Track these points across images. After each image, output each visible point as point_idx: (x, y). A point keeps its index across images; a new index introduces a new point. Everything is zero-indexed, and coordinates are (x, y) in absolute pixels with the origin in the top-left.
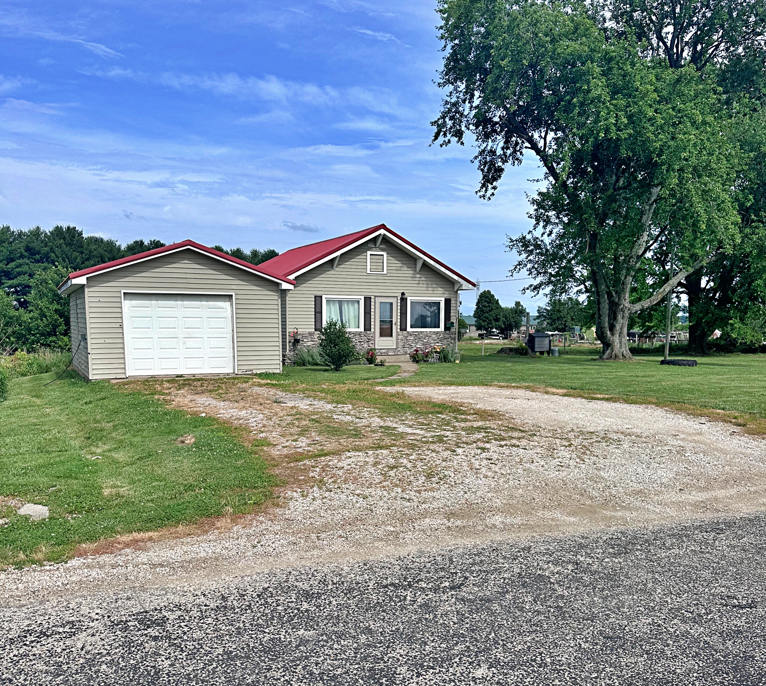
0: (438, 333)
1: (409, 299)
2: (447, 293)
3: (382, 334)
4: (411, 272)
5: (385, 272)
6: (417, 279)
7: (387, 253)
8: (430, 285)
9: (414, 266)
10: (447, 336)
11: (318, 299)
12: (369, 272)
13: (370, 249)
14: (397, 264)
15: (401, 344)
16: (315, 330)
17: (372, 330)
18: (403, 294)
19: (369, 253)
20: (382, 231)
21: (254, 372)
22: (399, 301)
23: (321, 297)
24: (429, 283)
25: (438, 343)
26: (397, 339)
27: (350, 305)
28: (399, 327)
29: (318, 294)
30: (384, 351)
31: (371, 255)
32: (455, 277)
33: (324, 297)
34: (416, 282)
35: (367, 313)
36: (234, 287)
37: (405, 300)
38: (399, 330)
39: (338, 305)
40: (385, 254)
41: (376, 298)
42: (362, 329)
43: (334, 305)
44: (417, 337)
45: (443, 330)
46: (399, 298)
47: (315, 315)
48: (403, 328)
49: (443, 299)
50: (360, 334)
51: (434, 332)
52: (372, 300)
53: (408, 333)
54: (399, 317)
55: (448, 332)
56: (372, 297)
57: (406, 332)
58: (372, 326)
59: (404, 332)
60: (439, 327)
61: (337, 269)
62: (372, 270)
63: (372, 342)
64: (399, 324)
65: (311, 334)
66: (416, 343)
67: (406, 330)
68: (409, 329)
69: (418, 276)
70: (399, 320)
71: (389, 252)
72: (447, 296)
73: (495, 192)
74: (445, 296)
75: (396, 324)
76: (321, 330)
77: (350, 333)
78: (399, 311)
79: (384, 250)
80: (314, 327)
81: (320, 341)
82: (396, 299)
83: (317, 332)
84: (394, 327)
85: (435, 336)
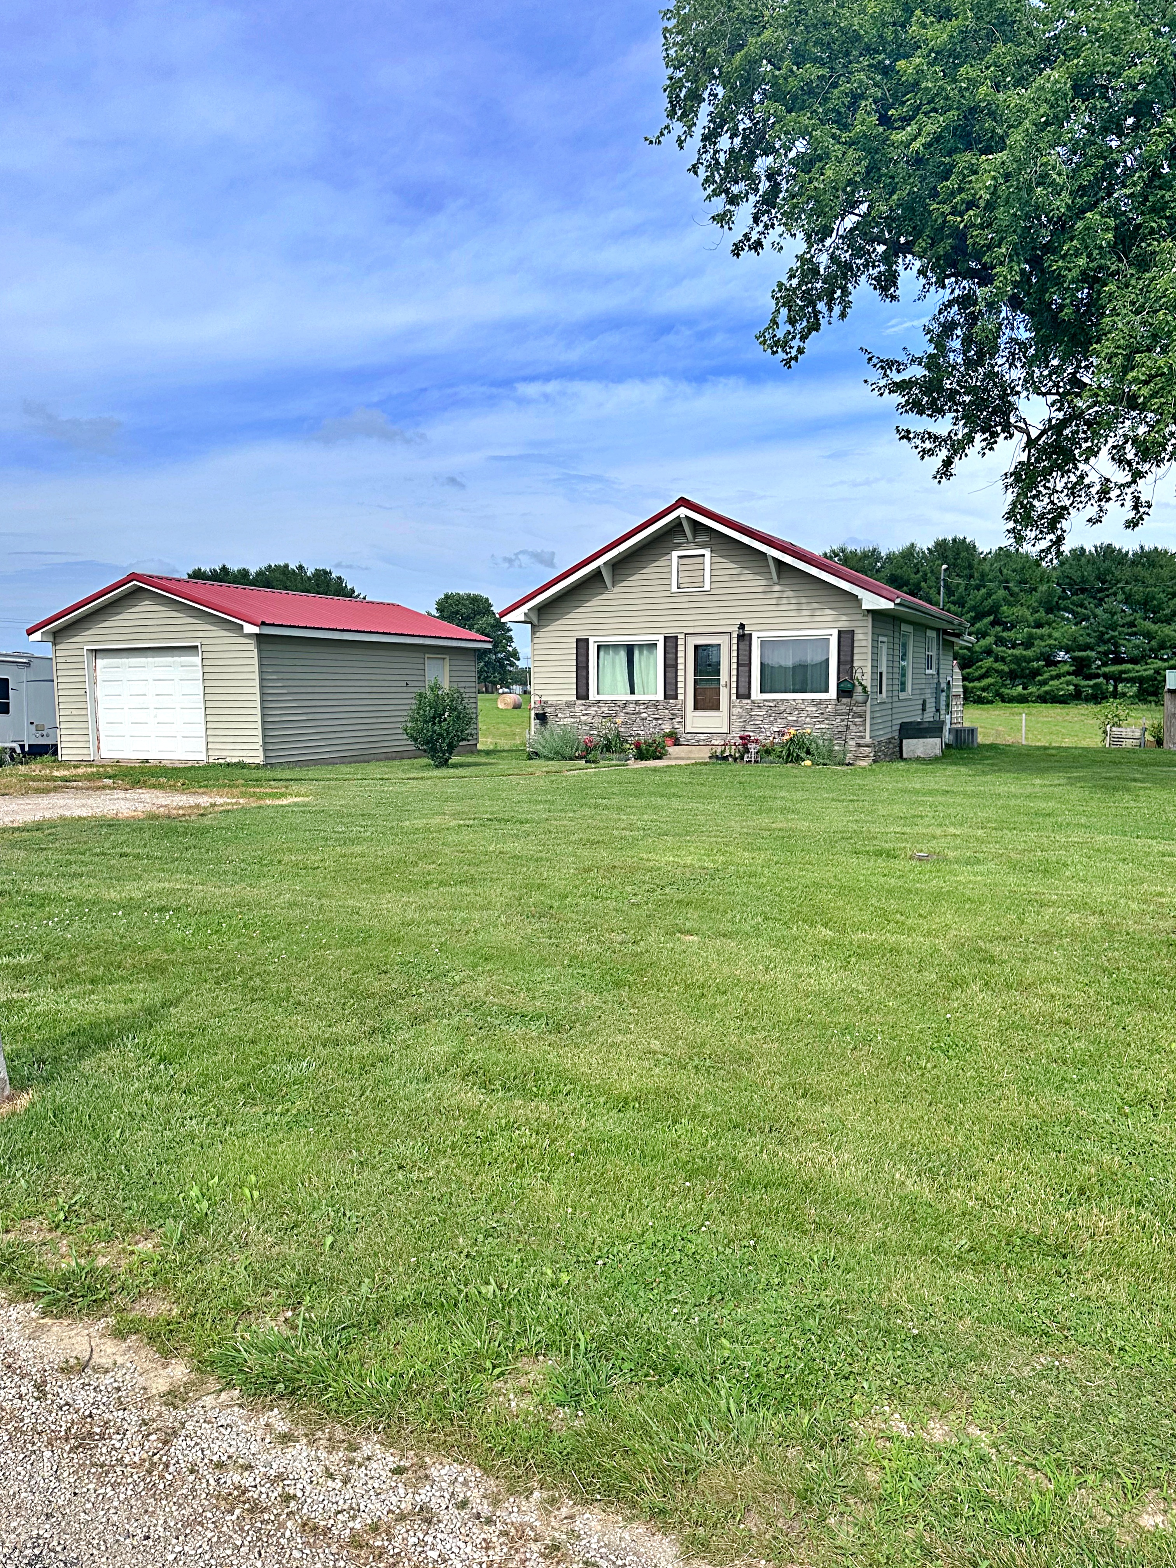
0: (820, 702)
1: (755, 636)
2: (844, 618)
3: (698, 706)
4: (763, 583)
5: (707, 587)
6: (776, 595)
7: (710, 551)
8: (804, 607)
9: (765, 570)
10: (844, 709)
11: (582, 645)
12: (674, 589)
13: (677, 547)
14: (729, 567)
15: (738, 724)
16: (577, 699)
17: (681, 697)
18: (742, 626)
19: (675, 554)
20: (682, 512)
22: (735, 641)
23: (587, 640)
24: (804, 600)
25: (820, 722)
26: (730, 715)
27: (645, 652)
28: (734, 691)
29: (582, 635)
30: (702, 737)
31: (679, 557)
33: (592, 640)
34: (774, 601)
35: (671, 666)
36: (201, 634)
37: (747, 639)
38: (734, 697)
39: (623, 655)
40: (707, 552)
41: (688, 638)
42: (660, 696)
43: (616, 653)
44: (775, 711)
45: (835, 696)
46: (735, 635)
47: (577, 672)
48: (744, 694)
49: (835, 633)
50: (656, 704)
51: (813, 701)
52: (681, 642)
53: (753, 702)
54: (734, 672)
55: (844, 700)
56: (680, 636)
57: (749, 701)
58: (680, 691)
59: (745, 701)
60: (827, 691)
61: (616, 590)
62: (681, 585)
63: (679, 720)
64: (734, 685)
65: (569, 705)
66: (769, 722)
67: (749, 697)
68: (756, 695)
69: (777, 588)
70: (734, 678)
71: (713, 548)
72: (845, 625)
74: (839, 624)
75: (728, 685)
76: (587, 697)
77: (637, 703)
78: (734, 660)
79: (703, 546)
80: (574, 692)
81: (585, 718)
82: (727, 637)
83: (580, 702)
84: (724, 692)
85: (814, 708)
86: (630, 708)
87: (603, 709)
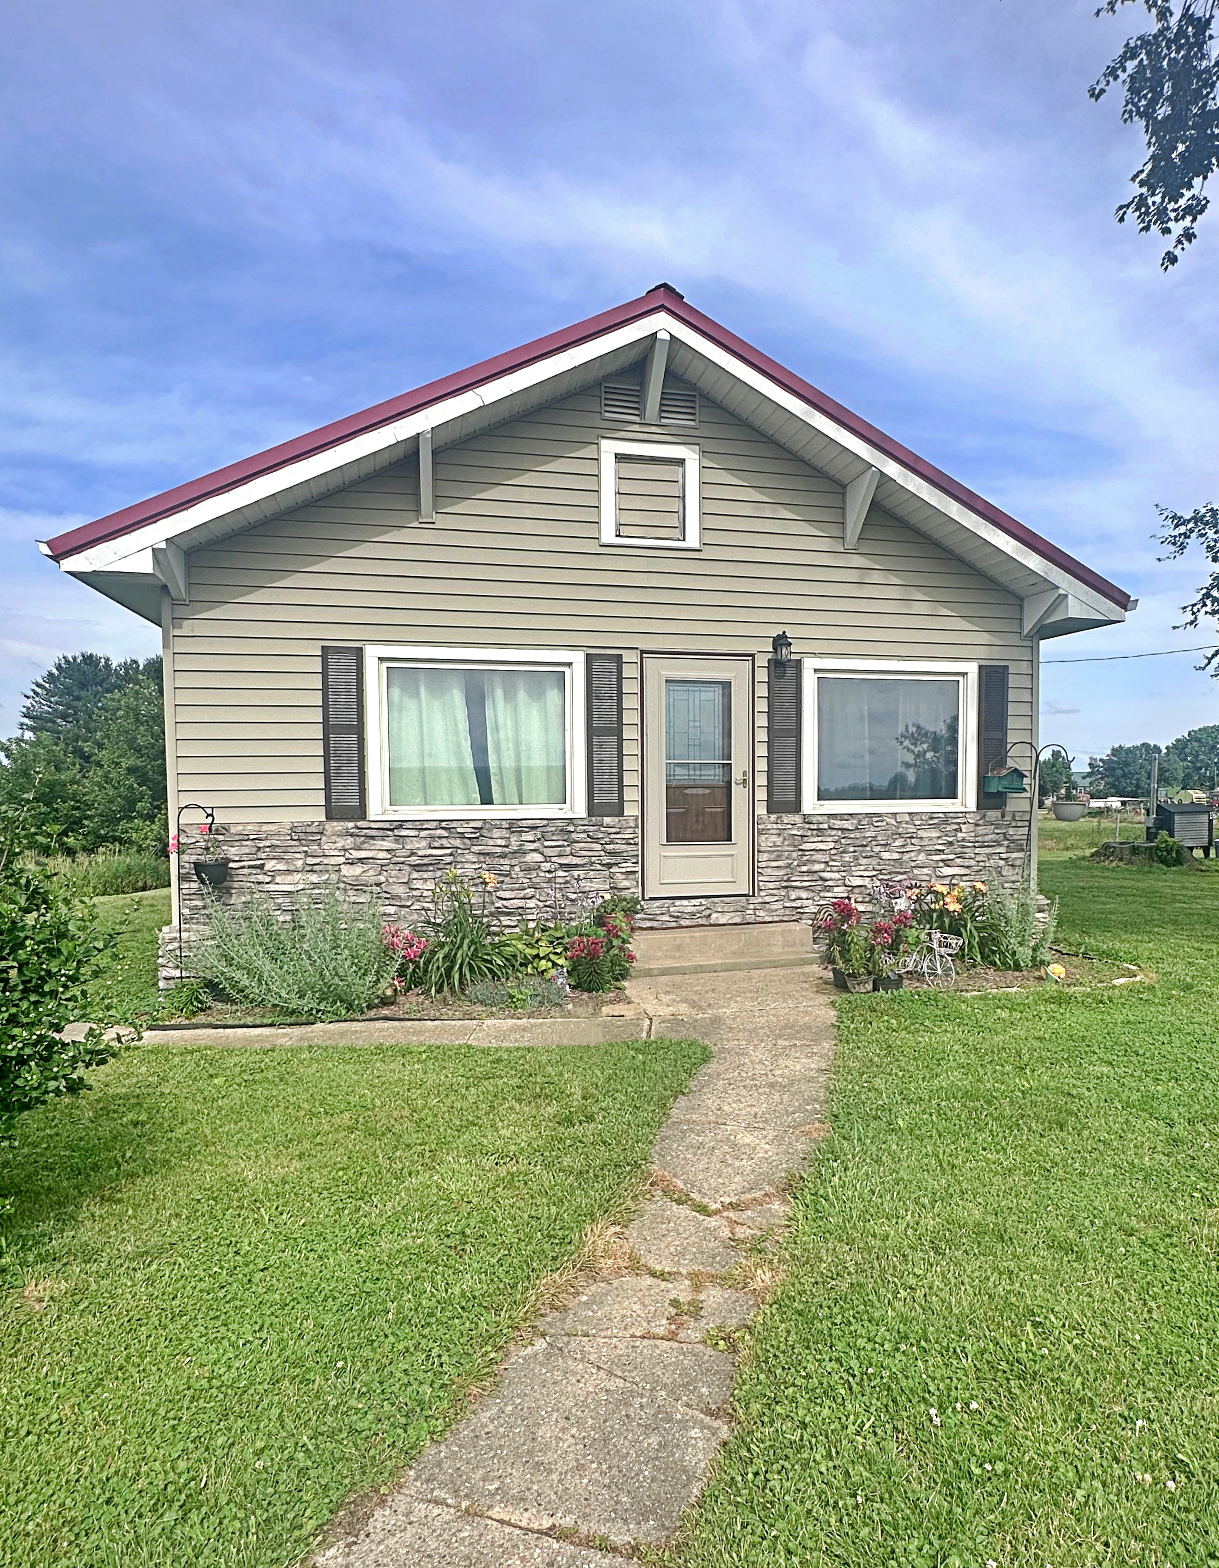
0: (947, 818)
1: (809, 665)
2: (988, 637)
3: (677, 831)
5: (693, 539)
6: (850, 576)
7: (703, 453)
8: (909, 606)
9: (830, 513)
10: (991, 833)
11: (341, 664)
12: (608, 535)
13: (613, 431)
14: (748, 500)
15: (771, 873)
16: (329, 817)
17: (631, 810)
18: (781, 641)
19: (609, 448)
20: (662, 324)
22: (762, 675)
23: (359, 653)
25: (947, 863)
26: (754, 850)
27: (522, 695)
28: (762, 794)
29: (341, 638)
30: (687, 906)
31: (620, 458)
32: (1034, 562)
33: (372, 653)
34: (846, 591)
35: (603, 729)
37: (790, 672)
38: (761, 810)
39: (457, 698)
40: (690, 455)
41: (649, 663)
42: (580, 809)
43: (439, 694)
44: (851, 839)
45: (972, 805)
46: (762, 661)
47: (326, 740)
48: (784, 801)
49: (972, 669)
50: (565, 828)
51: (931, 816)
52: (629, 671)
53: (807, 820)
54: (762, 750)
55: (993, 815)
56: (627, 656)
57: (797, 819)
58: (631, 794)
59: (788, 818)
60: (952, 794)
61: (441, 521)
62: (624, 531)
63: (629, 866)
64: (762, 780)
65: (305, 834)
66: (846, 867)
67: (796, 807)
68: (810, 803)
69: (853, 560)
70: (762, 765)
71: (709, 446)
72: (990, 655)
73: (1197, 227)
74: (982, 652)
75: (749, 782)
76: (361, 812)
77: (513, 826)
78: (762, 721)
79: (684, 439)
80: (320, 798)
81: (358, 870)
82: (744, 666)
83: (337, 826)
84: (739, 796)
85: (935, 834)
86: (497, 839)
87: (416, 844)
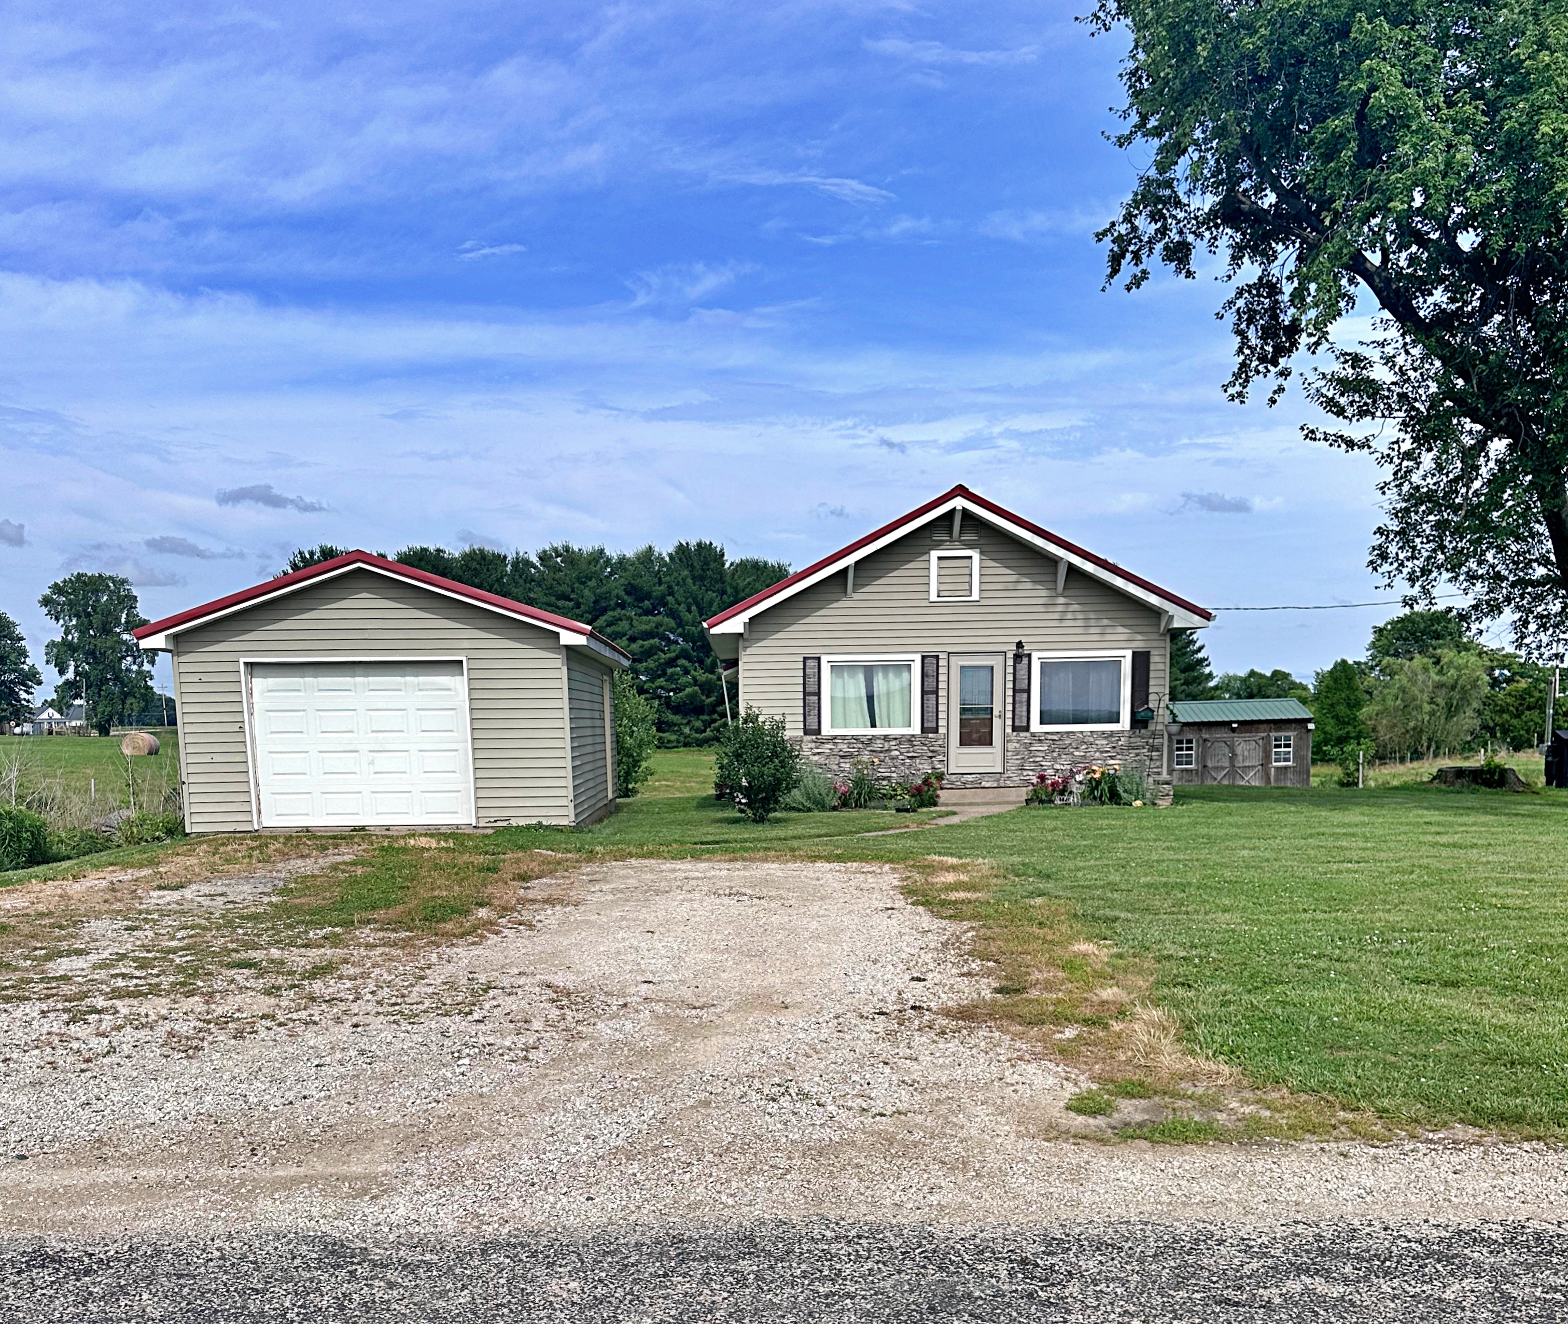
0: (1112, 734)
1: (1035, 656)
2: (1139, 637)
3: (965, 741)
4: (1044, 593)
5: (975, 596)
6: (1060, 608)
7: (981, 553)
8: (1093, 623)
9: (1049, 578)
10: (1138, 742)
11: (811, 665)
12: (933, 597)
13: (935, 546)
14: (1005, 574)
15: (1014, 762)
16: (805, 734)
17: (942, 730)
18: (1020, 645)
19: (935, 554)
20: (959, 503)
21: (514, 822)
22: (1010, 662)
23: (819, 659)
24: (1092, 615)
25: (1112, 758)
26: (1005, 750)
27: (891, 675)
28: (1009, 722)
29: (811, 653)
30: (970, 778)
31: (940, 558)
32: (1153, 599)
33: (824, 659)
34: (1056, 616)
35: (929, 692)
36: (466, 644)
37: (1025, 660)
38: (1008, 731)
39: (861, 677)
40: (975, 555)
41: (952, 659)
42: (916, 729)
43: (853, 676)
44: (1058, 744)
45: (1127, 726)
46: (1010, 655)
47: (804, 699)
48: (1021, 726)
49: (1129, 654)
50: (910, 739)
51: (1103, 733)
52: (942, 663)
53: (1033, 735)
54: (1010, 700)
55: (1140, 732)
56: (941, 656)
57: (1027, 734)
58: (942, 723)
59: (1023, 734)
60: (1118, 722)
61: (858, 596)
62: (942, 594)
63: (940, 758)
64: (1009, 715)
65: (794, 742)
66: (1054, 760)
67: (1027, 728)
68: (1036, 726)
69: (1061, 600)
70: (1009, 707)
71: (985, 548)
72: (1140, 645)
73: (1285, 384)
74: (1135, 644)
75: (1003, 716)
76: (818, 732)
77: (886, 738)
78: (1010, 685)
79: (970, 546)
80: (801, 725)
81: (817, 758)
82: (1001, 658)
83: (809, 738)
84: (997, 723)
85: (1105, 742)
86: (878, 745)
87: (842, 747)
